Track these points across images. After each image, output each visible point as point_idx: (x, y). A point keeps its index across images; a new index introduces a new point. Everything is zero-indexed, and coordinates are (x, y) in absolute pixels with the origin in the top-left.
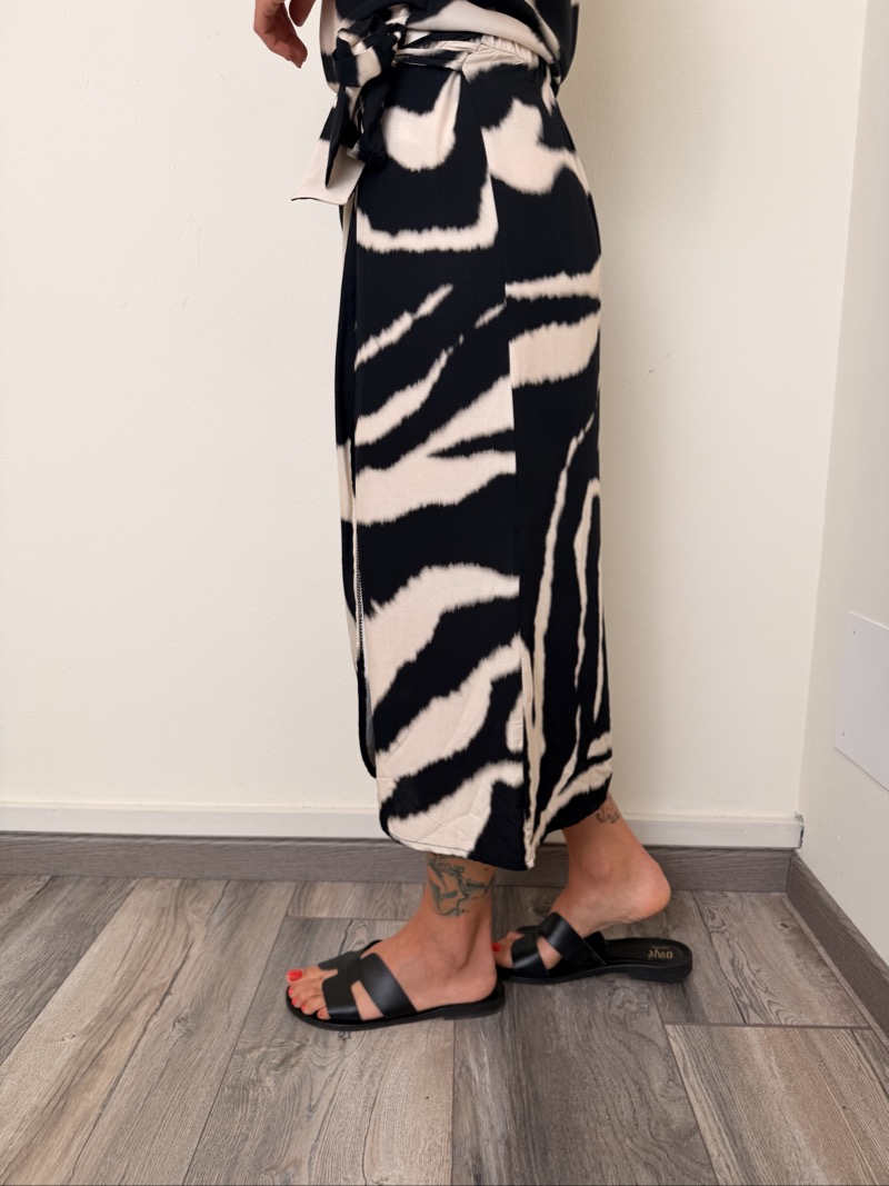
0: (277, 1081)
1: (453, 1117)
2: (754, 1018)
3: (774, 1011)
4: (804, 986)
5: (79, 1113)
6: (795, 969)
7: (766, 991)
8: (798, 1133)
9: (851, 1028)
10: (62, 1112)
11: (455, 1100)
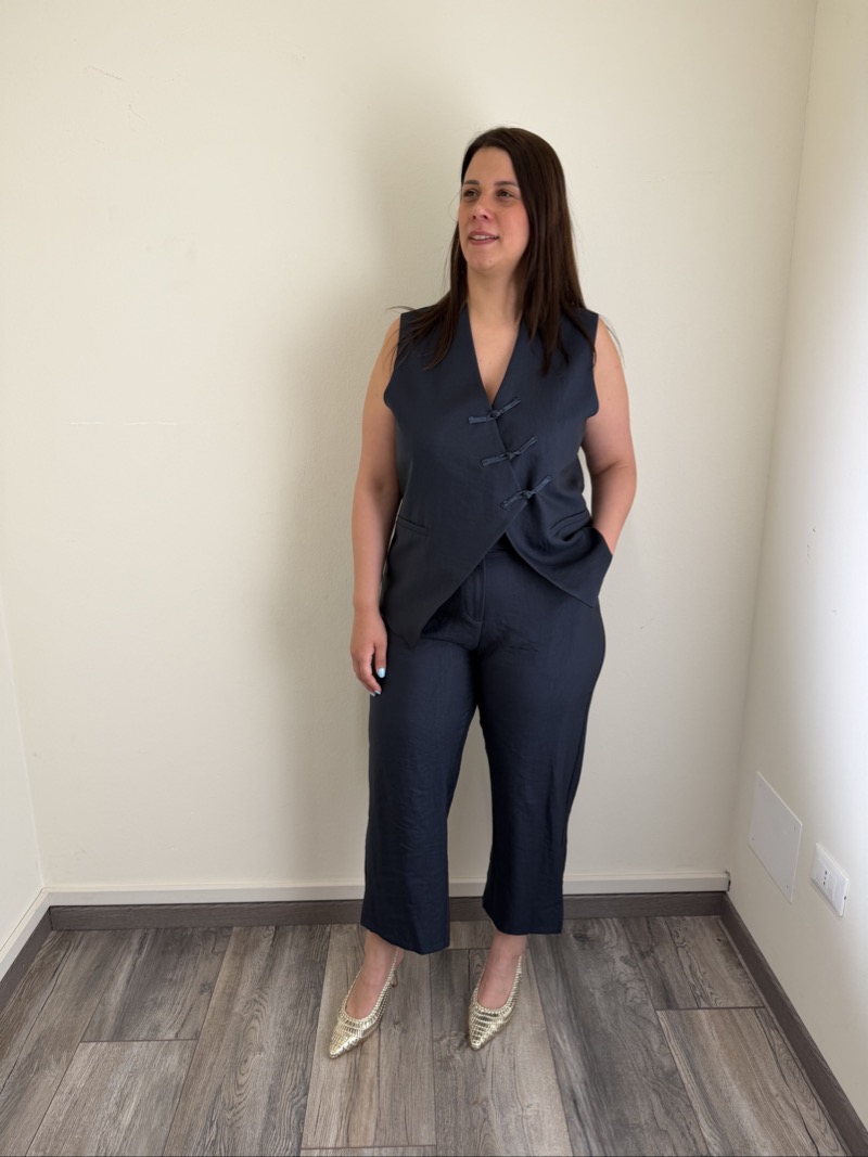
0: (462, 1057)
1: (556, 1072)
2: (704, 1004)
3: (714, 997)
4: (730, 982)
5: (367, 1081)
6: (725, 970)
7: (710, 987)
8: (726, 1070)
9: (755, 1008)
10: (358, 1081)
11: (555, 1062)
